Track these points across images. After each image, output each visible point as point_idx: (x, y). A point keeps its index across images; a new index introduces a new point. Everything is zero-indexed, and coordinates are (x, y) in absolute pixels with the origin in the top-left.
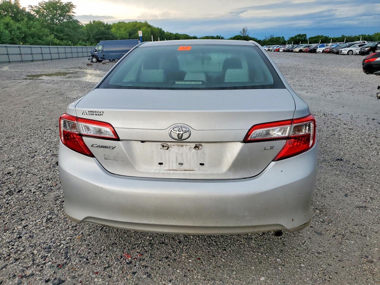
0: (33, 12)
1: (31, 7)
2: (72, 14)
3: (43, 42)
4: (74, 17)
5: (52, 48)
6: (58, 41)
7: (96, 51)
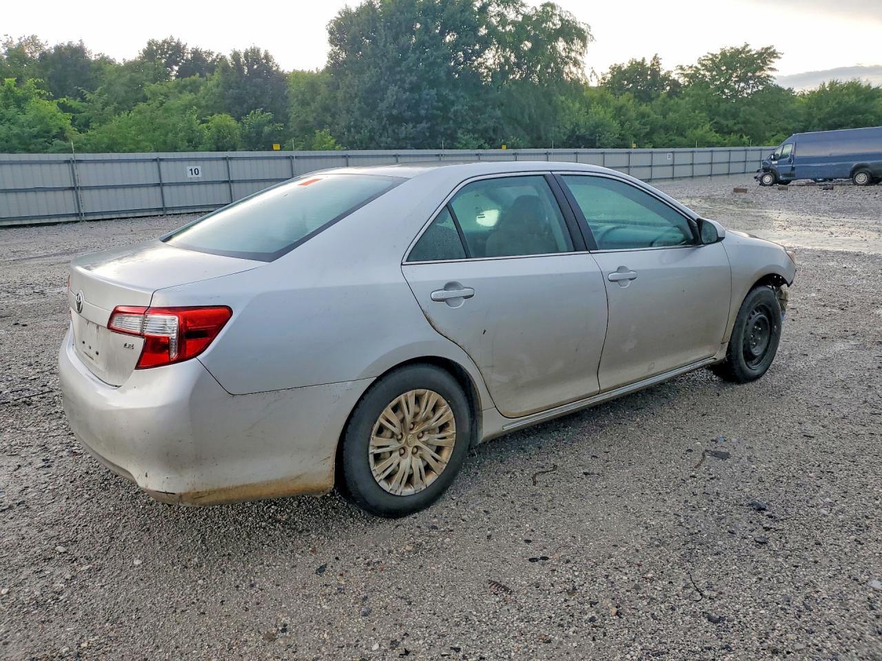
0: (682, 78)
1: (682, 68)
2: (769, 73)
3: (684, 141)
4: (772, 79)
5: (698, 152)
6: (717, 137)
7: (774, 160)
